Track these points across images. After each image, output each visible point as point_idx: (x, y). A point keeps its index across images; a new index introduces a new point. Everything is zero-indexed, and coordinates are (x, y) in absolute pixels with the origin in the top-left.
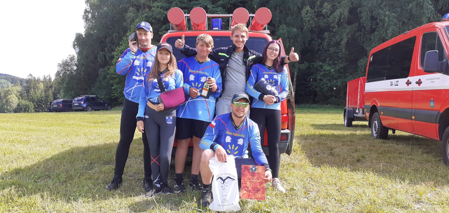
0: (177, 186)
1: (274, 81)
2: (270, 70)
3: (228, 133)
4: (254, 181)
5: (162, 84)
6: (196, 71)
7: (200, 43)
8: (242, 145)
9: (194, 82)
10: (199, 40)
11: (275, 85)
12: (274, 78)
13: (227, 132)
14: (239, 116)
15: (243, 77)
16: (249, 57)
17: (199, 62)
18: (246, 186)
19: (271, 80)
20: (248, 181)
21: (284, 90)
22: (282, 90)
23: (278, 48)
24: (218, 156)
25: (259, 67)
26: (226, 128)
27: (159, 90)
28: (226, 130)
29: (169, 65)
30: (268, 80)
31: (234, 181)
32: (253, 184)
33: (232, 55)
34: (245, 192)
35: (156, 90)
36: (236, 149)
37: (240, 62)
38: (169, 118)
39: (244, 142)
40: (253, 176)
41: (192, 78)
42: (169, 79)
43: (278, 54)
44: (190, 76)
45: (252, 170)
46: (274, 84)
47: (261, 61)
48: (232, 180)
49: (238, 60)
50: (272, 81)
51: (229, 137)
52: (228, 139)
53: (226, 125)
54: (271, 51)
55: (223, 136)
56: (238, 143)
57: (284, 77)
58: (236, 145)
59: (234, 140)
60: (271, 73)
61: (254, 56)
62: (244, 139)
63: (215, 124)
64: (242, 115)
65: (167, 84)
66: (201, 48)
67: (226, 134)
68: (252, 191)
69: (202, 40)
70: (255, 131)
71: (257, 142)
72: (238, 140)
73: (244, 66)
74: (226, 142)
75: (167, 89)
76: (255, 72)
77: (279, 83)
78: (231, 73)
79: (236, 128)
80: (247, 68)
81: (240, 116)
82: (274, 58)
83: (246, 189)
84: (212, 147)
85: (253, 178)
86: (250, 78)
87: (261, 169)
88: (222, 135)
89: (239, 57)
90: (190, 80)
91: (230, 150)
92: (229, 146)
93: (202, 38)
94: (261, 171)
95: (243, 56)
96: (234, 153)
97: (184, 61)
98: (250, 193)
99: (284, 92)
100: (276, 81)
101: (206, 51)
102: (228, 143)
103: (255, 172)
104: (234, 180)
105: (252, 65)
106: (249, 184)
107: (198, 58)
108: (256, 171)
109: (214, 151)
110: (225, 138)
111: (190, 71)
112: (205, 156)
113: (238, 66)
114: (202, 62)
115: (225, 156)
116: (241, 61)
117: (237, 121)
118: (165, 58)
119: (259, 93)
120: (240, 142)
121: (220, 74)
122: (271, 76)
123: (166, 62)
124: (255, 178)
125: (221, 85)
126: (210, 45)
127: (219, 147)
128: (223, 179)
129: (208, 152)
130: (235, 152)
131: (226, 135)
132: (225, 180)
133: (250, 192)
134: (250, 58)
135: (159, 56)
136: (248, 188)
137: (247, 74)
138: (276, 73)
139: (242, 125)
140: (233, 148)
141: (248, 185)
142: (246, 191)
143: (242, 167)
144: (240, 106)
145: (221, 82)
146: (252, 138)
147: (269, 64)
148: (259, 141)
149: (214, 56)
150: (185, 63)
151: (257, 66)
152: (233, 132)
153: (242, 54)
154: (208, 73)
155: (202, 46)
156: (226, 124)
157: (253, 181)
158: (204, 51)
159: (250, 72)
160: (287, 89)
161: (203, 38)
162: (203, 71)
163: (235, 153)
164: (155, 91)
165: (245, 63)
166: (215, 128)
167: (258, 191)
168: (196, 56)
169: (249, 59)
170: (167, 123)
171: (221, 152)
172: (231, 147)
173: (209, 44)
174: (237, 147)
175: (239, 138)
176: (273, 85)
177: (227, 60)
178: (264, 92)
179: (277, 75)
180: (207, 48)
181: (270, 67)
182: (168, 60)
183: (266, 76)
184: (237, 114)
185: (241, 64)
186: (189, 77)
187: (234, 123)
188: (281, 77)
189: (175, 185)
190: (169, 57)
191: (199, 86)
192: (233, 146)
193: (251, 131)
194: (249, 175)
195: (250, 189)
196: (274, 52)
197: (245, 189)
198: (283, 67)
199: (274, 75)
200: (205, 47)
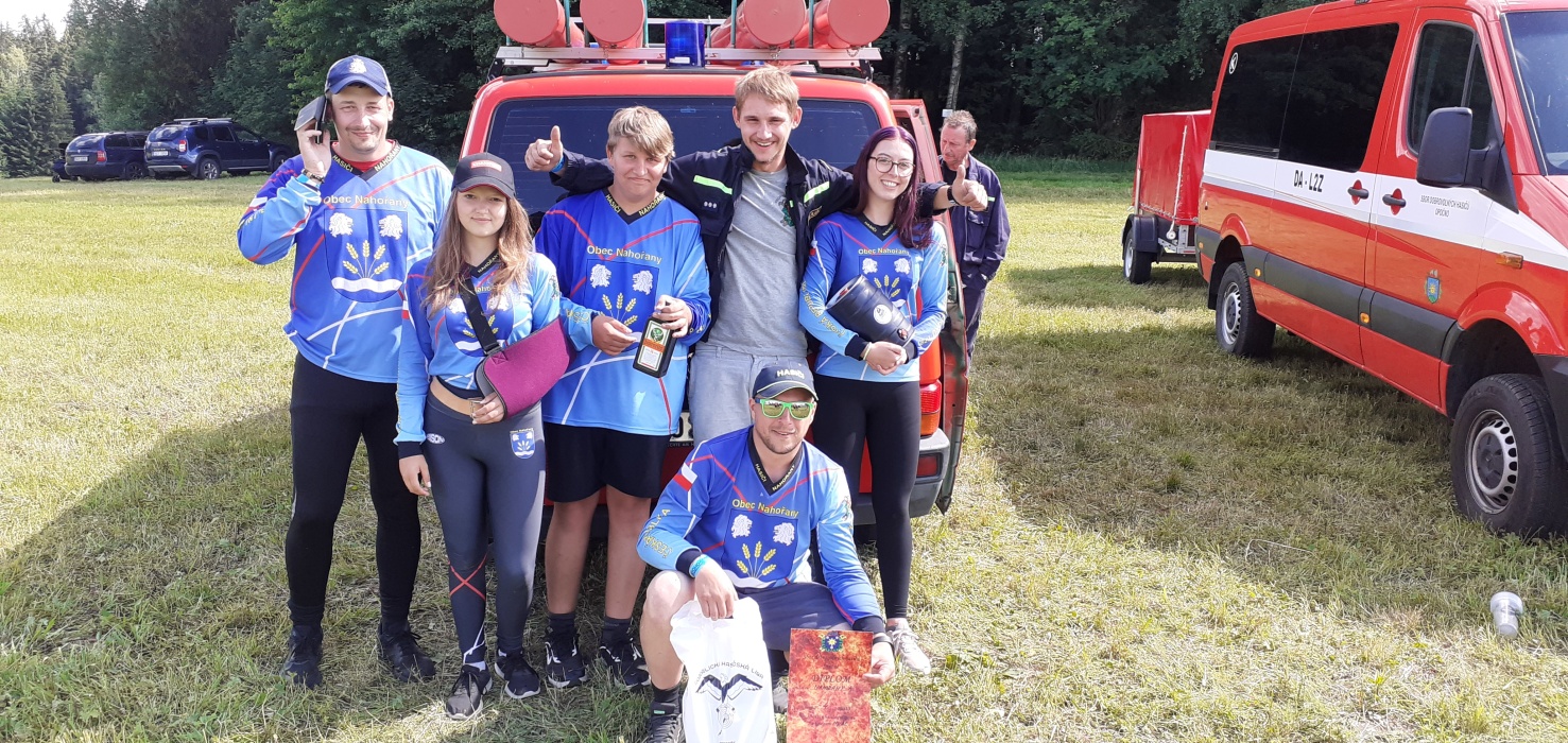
0: (555, 659)
1: (897, 280)
2: (883, 238)
3: (741, 504)
4: (834, 684)
5: (485, 320)
6: (615, 251)
7: (623, 147)
8: (788, 543)
9: (611, 291)
10: (617, 133)
11: (903, 296)
12: (898, 270)
13: (736, 503)
14: (778, 449)
15: (786, 268)
16: (807, 190)
17: (622, 214)
18: (805, 703)
19: (887, 278)
20: (813, 687)
21: (933, 310)
22: (924, 310)
23: (908, 154)
24: (705, 601)
25: (844, 231)
26: (734, 487)
27: (476, 346)
28: (735, 496)
29: (501, 241)
30: (876, 281)
31: (760, 691)
32: (828, 696)
33: (744, 185)
34: (802, 723)
35: (462, 345)
36: (767, 558)
37: (775, 211)
38: (523, 437)
39: (796, 535)
40: (829, 668)
41: (600, 276)
42: (509, 302)
43: (909, 178)
44: (594, 269)
45: (828, 646)
46: (898, 291)
47: (849, 200)
48: (751, 686)
49: (768, 205)
50: (891, 282)
51: (746, 517)
52: (741, 526)
53: (734, 479)
54: (883, 168)
55: (724, 517)
56: (776, 539)
57: (933, 261)
58: (769, 544)
59: (763, 528)
60: (887, 251)
61: (825, 186)
62: (795, 522)
63: (696, 476)
64: (790, 446)
65: (506, 324)
66: (629, 166)
67: (733, 509)
68: (825, 721)
69: (629, 136)
70: (836, 498)
71: (842, 535)
72: (776, 528)
73: (790, 229)
74: (735, 535)
75: (506, 338)
76: (830, 251)
77: (914, 287)
78: (741, 257)
79: (769, 485)
80: (802, 236)
81: (783, 451)
82: (894, 195)
83: (806, 712)
84: (683, 565)
85: (830, 674)
86: (811, 269)
87: (858, 641)
88: (719, 513)
89: (771, 191)
90: (594, 286)
91: (746, 562)
92: (745, 548)
93: (629, 131)
94: (856, 650)
95: (783, 190)
96: (760, 573)
97: (566, 214)
98: (819, 727)
99: (933, 317)
100: (905, 283)
101: (647, 177)
102: (742, 539)
103: (835, 653)
104: (760, 687)
105: (816, 220)
106: (815, 696)
107: (622, 199)
108: (842, 651)
109: (691, 578)
110: (731, 523)
111: (591, 250)
112: (660, 604)
113: (768, 226)
114: (636, 216)
115: (728, 602)
116: (780, 208)
117: (773, 465)
118: (486, 216)
119: (849, 335)
120: (784, 534)
121: (703, 257)
122: (886, 264)
123: (489, 229)
124: (838, 673)
125: (708, 302)
126: (662, 156)
127: (707, 565)
128: (723, 685)
129: (668, 584)
130: (763, 568)
131: (735, 512)
132: (728, 686)
133: (817, 725)
134: (810, 195)
135: (465, 210)
136: (811, 708)
137: (801, 258)
138: (904, 251)
139: (791, 475)
140: (757, 554)
141: (810, 701)
142: (805, 719)
143: (793, 635)
144: (783, 417)
145: (706, 290)
146: (824, 522)
147: (879, 215)
148: (849, 533)
149: (678, 186)
150: (572, 219)
151: (832, 224)
152: (757, 500)
153: (780, 178)
154: (659, 255)
155: (632, 156)
156: (733, 475)
157: (828, 684)
158: (638, 178)
159: (810, 247)
160: (943, 306)
161: (633, 129)
162: (640, 250)
163: (765, 572)
164: (463, 351)
165: (792, 215)
166: (695, 489)
167: (845, 718)
168: (610, 188)
169: (805, 201)
170: (517, 454)
171: (714, 587)
172: (752, 551)
173: (657, 152)
174: (772, 552)
175: (781, 520)
176: (893, 295)
177: (727, 207)
178: (866, 330)
179: (907, 258)
180: (648, 166)
181: (881, 229)
182: (499, 223)
183: (870, 266)
184: (775, 440)
185: (778, 219)
186: (588, 274)
187: (763, 470)
188: (922, 264)
189: (550, 655)
190: (501, 210)
191: (629, 308)
192: (759, 546)
193: (822, 498)
194: (817, 664)
195: (819, 712)
196: (896, 170)
197: (801, 715)
198: (930, 224)
199: (898, 257)
200: (642, 161)
